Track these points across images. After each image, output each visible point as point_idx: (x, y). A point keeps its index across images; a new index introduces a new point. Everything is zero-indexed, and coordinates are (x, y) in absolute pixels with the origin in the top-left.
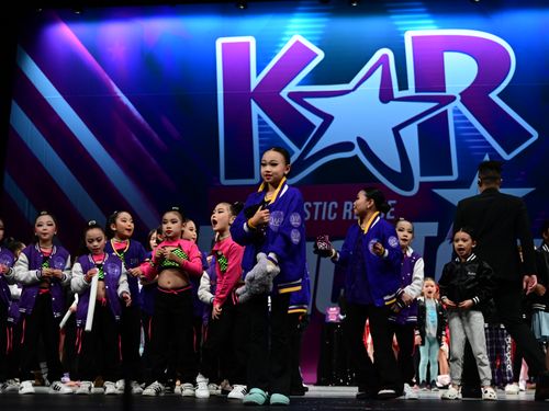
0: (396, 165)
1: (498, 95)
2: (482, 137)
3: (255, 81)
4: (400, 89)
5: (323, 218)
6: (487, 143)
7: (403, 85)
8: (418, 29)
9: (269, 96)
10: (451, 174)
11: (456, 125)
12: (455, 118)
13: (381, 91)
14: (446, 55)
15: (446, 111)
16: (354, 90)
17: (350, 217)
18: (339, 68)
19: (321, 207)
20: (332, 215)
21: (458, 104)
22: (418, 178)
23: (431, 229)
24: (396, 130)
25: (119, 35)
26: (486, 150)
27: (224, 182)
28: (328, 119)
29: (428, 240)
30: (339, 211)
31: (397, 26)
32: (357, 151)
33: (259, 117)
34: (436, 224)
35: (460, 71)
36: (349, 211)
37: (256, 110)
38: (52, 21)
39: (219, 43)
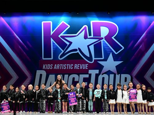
0: (88, 55)
1: (114, 38)
2: (110, 48)
3: (52, 33)
4: (89, 36)
5: (69, 68)
6: (111, 50)
8: (94, 20)
10: (102, 58)
11: (103, 45)
12: (103, 43)
13: (84, 36)
15: (101, 41)
16: (77, 36)
17: (76, 68)
18: (74, 30)
19: (69, 66)
20: (72, 68)
21: (104, 39)
22: (94, 59)
23: (97, 71)
24: (88, 46)
26: (111, 52)
27: (43, 59)
28: (71, 43)
29: (96, 74)
30: (73, 67)
31: (89, 20)
32: (78, 51)
33: (53, 42)
34: (98, 70)
36: (76, 67)
37: (52, 40)
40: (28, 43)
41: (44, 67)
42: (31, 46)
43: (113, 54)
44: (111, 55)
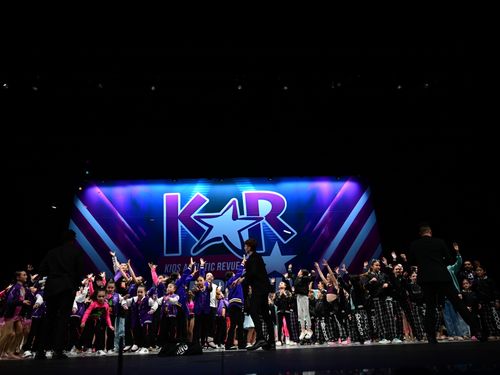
3: (180, 212)
5: (209, 270)
7: (242, 213)
8: (248, 190)
9: (185, 217)
10: (262, 250)
11: (263, 229)
13: (233, 215)
14: (260, 201)
15: (259, 224)
16: (221, 215)
17: (220, 270)
18: (216, 206)
19: (208, 265)
20: (213, 269)
21: (264, 220)
24: (239, 232)
25: (121, 192)
26: (276, 240)
27: (166, 255)
28: (211, 227)
30: (216, 267)
31: (239, 189)
32: (223, 241)
33: (181, 227)
35: (265, 208)
36: (220, 267)
37: (180, 223)
38: (91, 186)
39: (165, 195)
40: (141, 229)
41: (166, 268)
42: (145, 234)
43: (280, 243)
44: (276, 246)
